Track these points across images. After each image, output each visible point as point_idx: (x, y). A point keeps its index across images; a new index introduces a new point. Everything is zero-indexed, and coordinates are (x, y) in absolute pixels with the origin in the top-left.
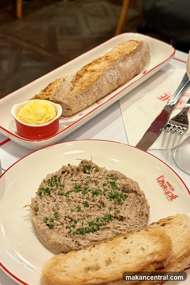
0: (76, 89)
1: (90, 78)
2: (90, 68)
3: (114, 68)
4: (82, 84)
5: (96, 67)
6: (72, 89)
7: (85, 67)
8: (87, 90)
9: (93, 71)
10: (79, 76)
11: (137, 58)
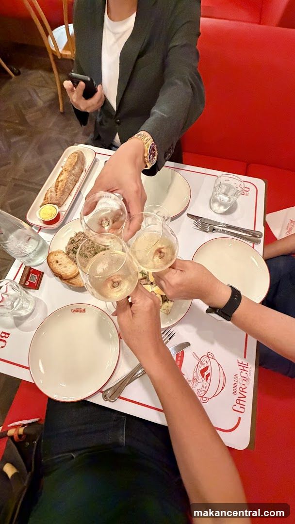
0: (58, 194)
1: (62, 185)
2: (60, 179)
3: (71, 175)
4: (60, 190)
5: (62, 178)
6: (56, 195)
7: (57, 179)
8: (63, 192)
9: (62, 181)
10: (57, 186)
11: (79, 165)
